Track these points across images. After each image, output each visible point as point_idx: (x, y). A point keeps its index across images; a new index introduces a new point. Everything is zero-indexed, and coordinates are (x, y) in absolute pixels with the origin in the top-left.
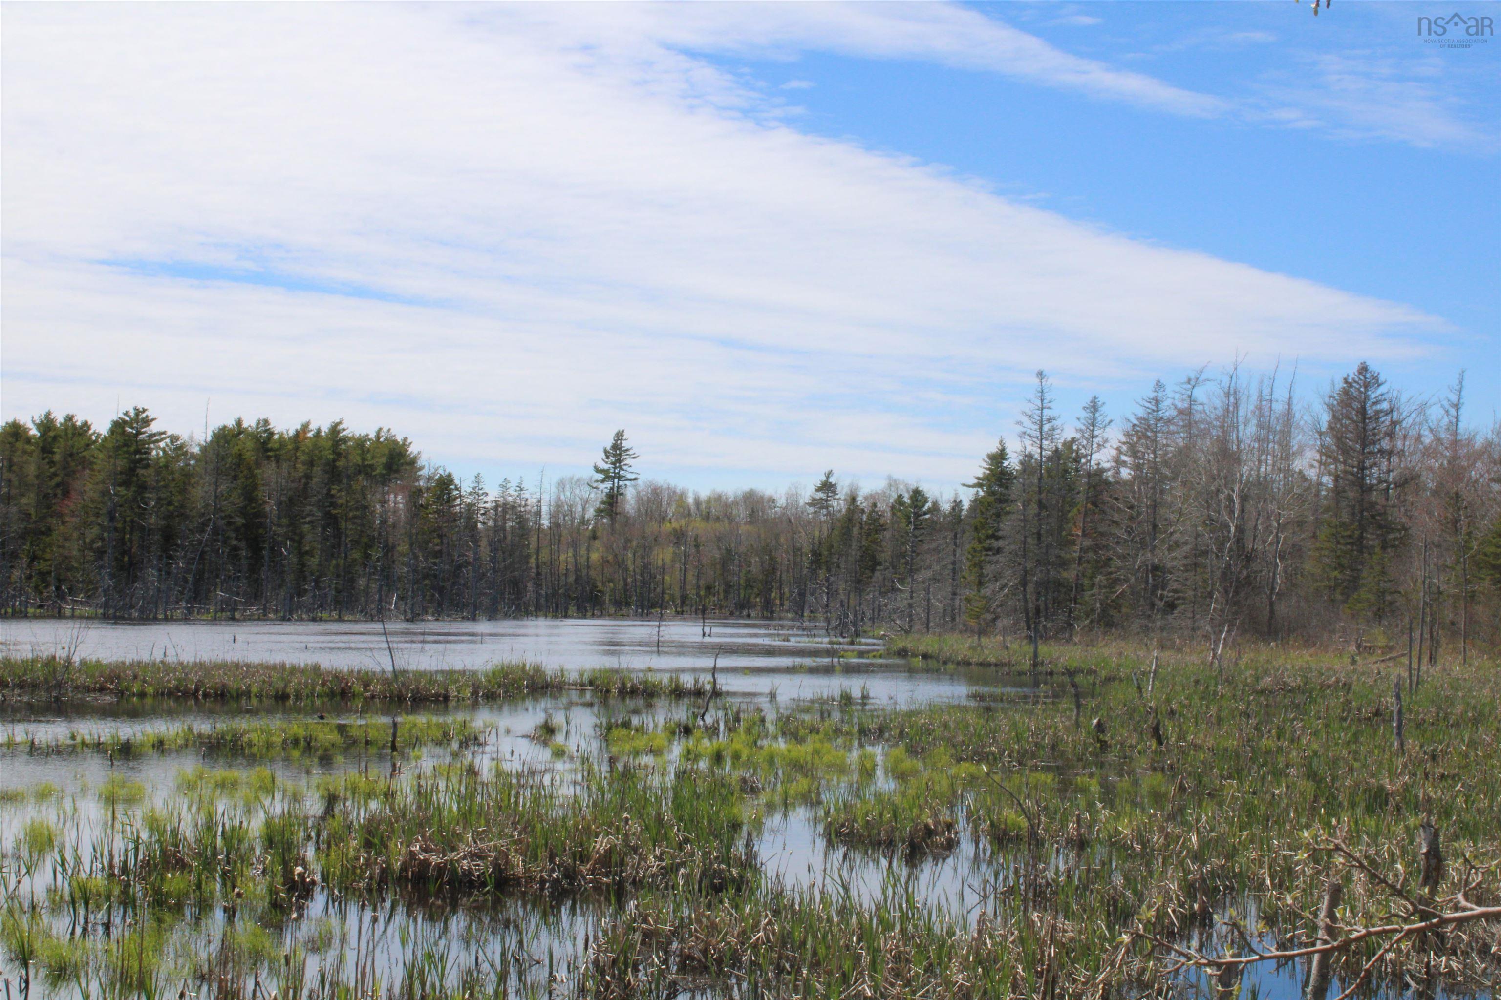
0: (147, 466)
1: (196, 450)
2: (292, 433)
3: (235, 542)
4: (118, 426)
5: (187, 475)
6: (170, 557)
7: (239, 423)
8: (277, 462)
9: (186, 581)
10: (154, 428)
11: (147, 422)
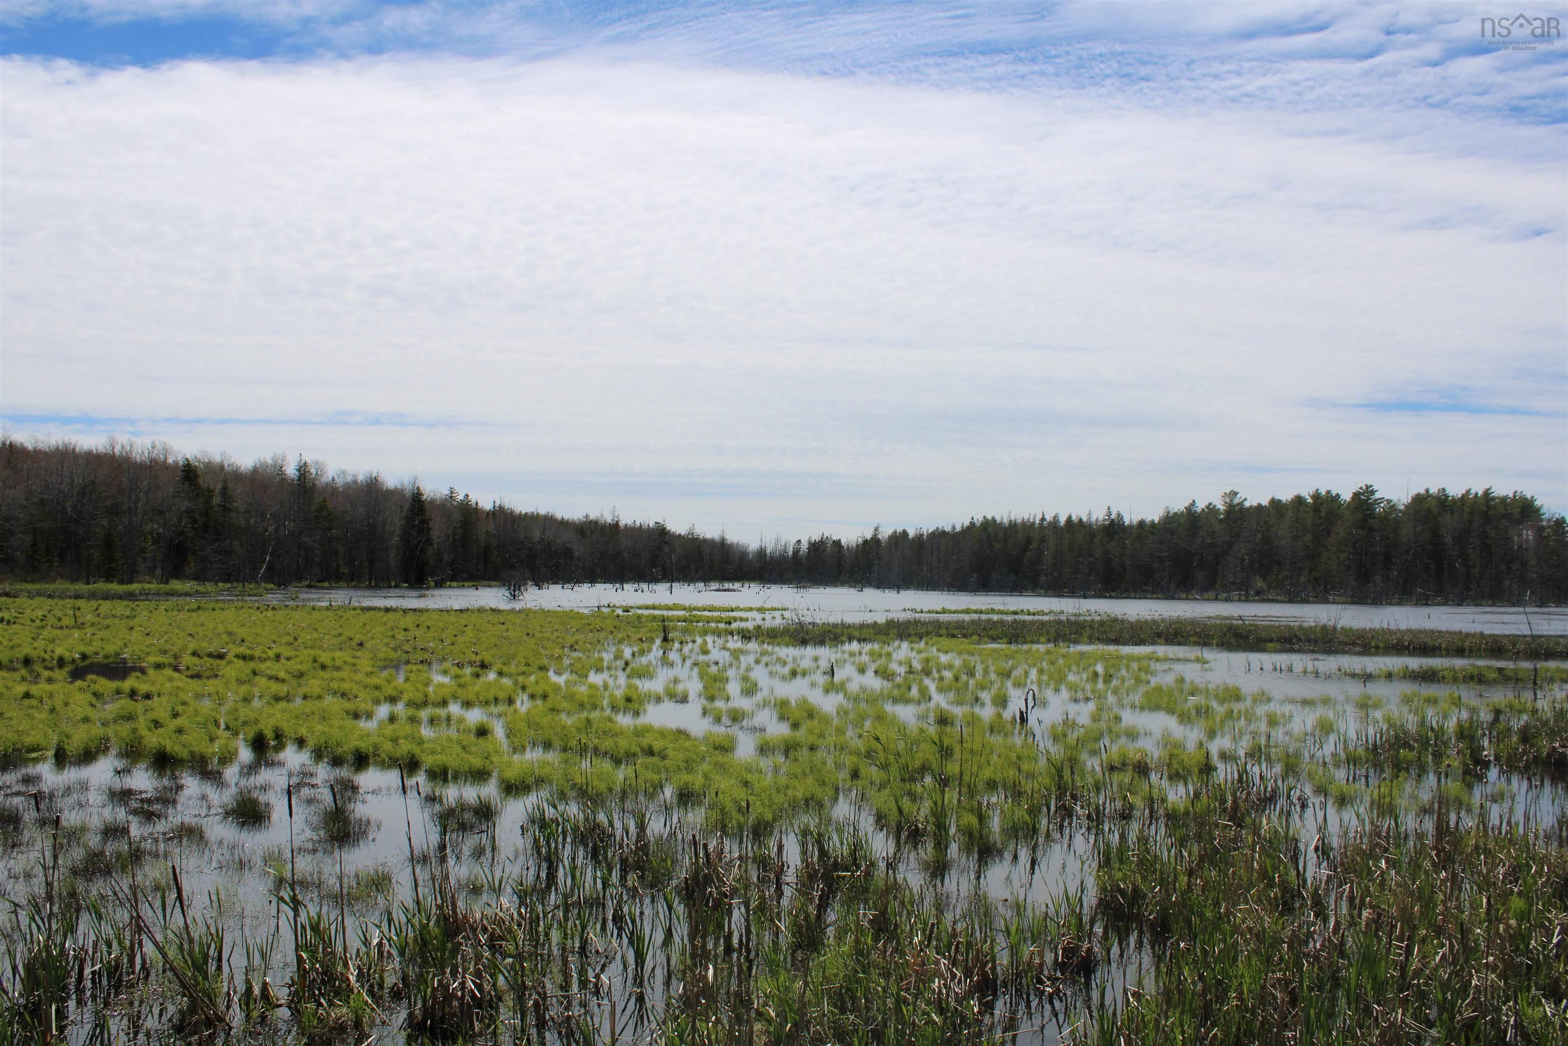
0: (1374, 518)
1: (1402, 507)
2: (1460, 496)
3: (1427, 560)
4: (1356, 495)
5: (1397, 522)
6: (1389, 569)
7: (1427, 491)
8: (1452, 513)
9: (1398, 583)
10: (1377, 495)
11: (1373, 492)
